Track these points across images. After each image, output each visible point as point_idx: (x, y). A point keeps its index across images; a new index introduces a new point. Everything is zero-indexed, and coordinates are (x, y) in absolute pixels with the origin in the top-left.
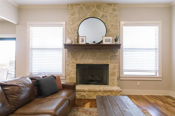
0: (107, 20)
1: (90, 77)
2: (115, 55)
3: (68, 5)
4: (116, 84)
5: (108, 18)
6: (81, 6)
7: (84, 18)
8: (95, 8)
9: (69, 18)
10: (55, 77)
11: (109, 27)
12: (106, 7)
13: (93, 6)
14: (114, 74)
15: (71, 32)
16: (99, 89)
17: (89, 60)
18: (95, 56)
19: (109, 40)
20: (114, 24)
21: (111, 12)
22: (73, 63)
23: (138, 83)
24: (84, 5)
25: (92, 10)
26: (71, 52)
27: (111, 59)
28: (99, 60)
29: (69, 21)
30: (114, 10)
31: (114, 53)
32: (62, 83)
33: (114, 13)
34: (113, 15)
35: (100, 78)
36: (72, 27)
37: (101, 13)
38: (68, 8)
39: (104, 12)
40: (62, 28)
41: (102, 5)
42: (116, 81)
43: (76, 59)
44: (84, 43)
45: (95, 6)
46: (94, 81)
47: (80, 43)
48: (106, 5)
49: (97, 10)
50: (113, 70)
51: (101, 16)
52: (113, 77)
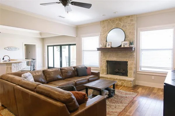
0: (126, 29)
1: (117, 70)
2: (132, 55)
3: (101, 22)
4: (133, 76)
5: (127, 27)
6: (109, 21)
7: (111, 29)
8: (118, 21)
9: (102, 30)
10: (87, 68)
11: (127, 34)
12: (126, 19)
13: (117, 20)
14: (131, 69)
15: (102, 39)
16: (116, 78)
17: (114, 58)
18: (118, 56)
19: (126, 44)
20: (132, 31)
21: (129, 22)
22: (104, 60)
23: (153, 77)
24: (110, 20)
25: (116, 23)
26: (103, 53)
27: (129, 58)
28: (120, 59)
29: (102, 32)
30: (132, 20)
31: (132, 53)
32: (92, 71)
33: (132, 23)
34: (131, 24)
35: (124, 72)
36: (103, 36)
37: (122, 24)
38: (101, 23)
39: (124, 23)
40: (98, 37)
41: (122, 18)
42: (133, 74)
43: (106, 57)
44: (110, 47)
45: (118, 19)
46: (120, 73)
47: (107, 47)
48: (126, 18)
49: (119, 22)
50: (131, 66)
51: (122, 26)
52: (131, 71)
